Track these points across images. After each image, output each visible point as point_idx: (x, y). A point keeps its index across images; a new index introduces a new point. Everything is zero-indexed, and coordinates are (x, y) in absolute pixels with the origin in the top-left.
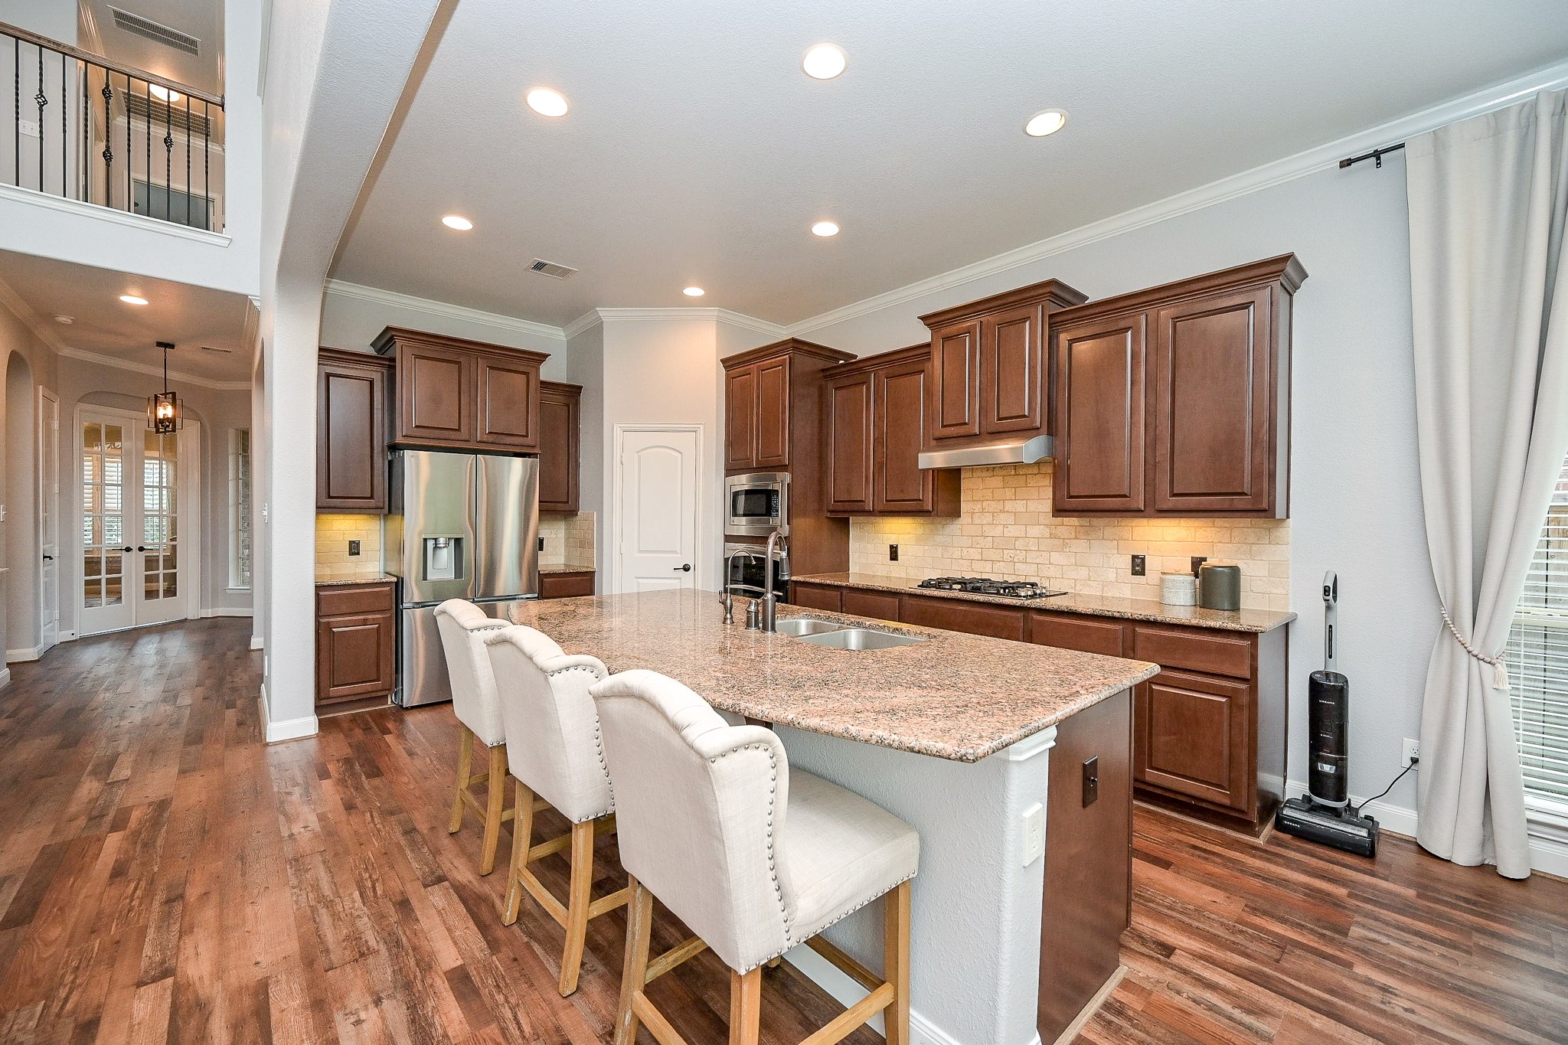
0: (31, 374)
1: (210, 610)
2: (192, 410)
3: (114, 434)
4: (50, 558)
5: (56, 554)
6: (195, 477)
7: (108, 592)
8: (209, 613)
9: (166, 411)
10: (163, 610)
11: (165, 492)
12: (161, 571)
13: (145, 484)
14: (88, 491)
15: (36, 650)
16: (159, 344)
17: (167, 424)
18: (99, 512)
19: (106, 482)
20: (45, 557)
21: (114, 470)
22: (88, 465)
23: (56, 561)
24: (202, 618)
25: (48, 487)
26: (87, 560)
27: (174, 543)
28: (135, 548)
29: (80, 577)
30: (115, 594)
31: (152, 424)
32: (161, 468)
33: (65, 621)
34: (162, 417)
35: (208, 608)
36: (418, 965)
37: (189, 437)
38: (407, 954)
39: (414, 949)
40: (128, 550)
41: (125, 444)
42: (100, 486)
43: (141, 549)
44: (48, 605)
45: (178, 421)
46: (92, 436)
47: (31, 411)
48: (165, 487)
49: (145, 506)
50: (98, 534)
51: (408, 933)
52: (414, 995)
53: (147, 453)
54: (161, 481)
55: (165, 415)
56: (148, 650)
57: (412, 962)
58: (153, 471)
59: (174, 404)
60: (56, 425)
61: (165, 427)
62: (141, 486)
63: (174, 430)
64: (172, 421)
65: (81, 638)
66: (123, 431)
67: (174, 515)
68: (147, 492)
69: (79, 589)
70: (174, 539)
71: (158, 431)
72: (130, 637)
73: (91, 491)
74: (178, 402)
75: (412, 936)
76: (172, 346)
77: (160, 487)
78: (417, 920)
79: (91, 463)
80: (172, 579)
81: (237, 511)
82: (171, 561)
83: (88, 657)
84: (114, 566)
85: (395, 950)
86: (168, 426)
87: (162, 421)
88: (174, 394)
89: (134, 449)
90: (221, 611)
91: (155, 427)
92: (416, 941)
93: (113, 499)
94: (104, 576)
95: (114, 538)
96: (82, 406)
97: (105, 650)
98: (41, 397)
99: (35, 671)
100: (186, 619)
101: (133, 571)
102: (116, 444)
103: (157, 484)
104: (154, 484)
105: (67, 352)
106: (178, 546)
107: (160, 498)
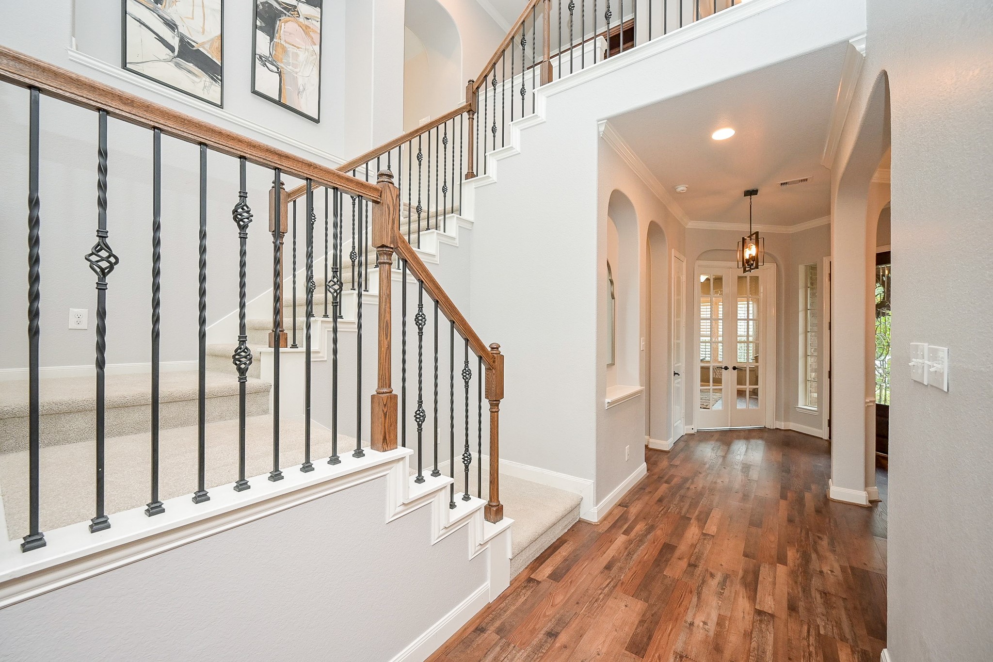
0: (666, 240)
1: (783, 423)
2: (770, 255)
3: (718, 283)
4: (679, 375)
5: (682, 372)
6: (772, 311)
8: (782, 425)
9: (751, 251)
11: (751, 323)
12: (748, 387)
13: (738, 318)
15: (670, 442)
16: (746, 193)
17: (752, 262)
20: (675, 374)
23: (682, 376)
24: (777, 429)
27: (757, 364)
28: (730, 367)
31: (741, 265)
32: (748, 307)
33: (688, 418)
34: (748, 257)
35: (781, 422)
37: (768, 274)
40: (726, 368)
41: (724, 289)
43: (734, 368)
45: (760, 259)
48: (751, 320)
49: (738, 334)
53: (739, 296)
54: (748, 316)
55: (750, 255)
58: (744, 309)
59: (757, 243)
60: (684, 277)
61: (750, 264)
62: (736, 319)
63: (757, 267)
64: (756, 259)
65: (698, 432)
66: (723, 279)
67: (757, 342)
68: (740, 323)
70: (757, 360)
71: (745, 272)
74: (761, 241)
76: (756, 193)
77: (748, 320)
81: (806, 339)
82: (755, 371)
83: (701, 449)
86: (752, 264)
87: (748, 261)
88: (757, 233)
89: (731, 294)
90: (791, 426)
91: (743, 267)
94: (711, 387)
95: (718, 359)
98: (673, 257)
100: (765, 428)
101: (729, 386)
102: (720, 290)
103: (746, 318)
104: (744, 318)
105: (691, 225)
106: (759, 367)
107: (748, 328)
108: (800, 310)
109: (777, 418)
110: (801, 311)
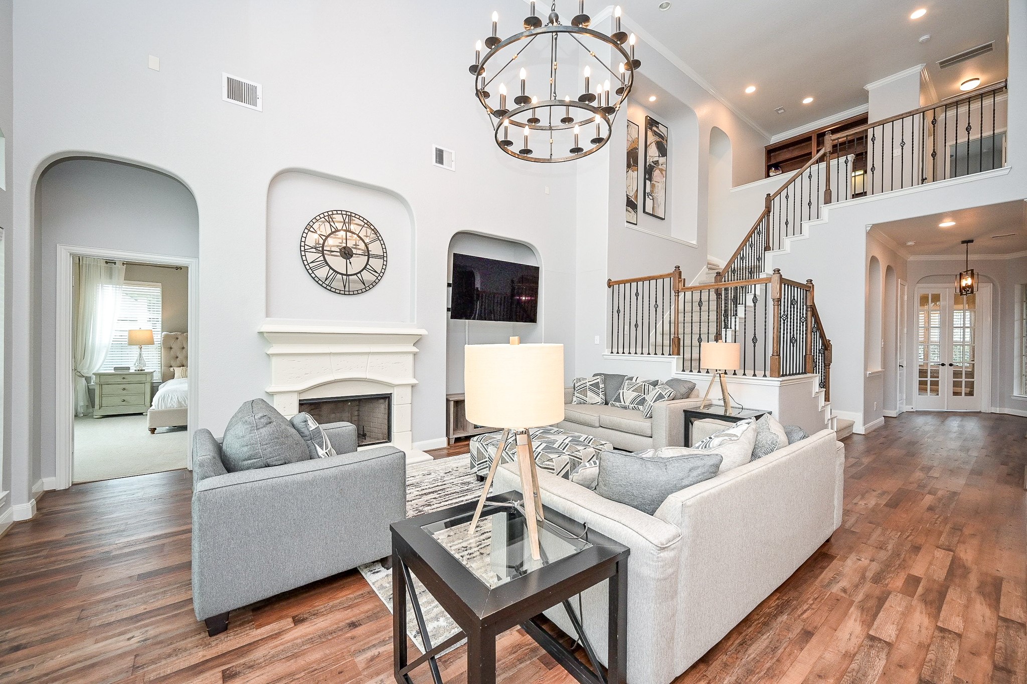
0: (895, 274)
1: (998, 408)
2: (986, 276)
3: (936, 298)
4: (902, 367)
5: (905, 365)
6: (988, 320)
7: (931, 390)
8: (998, 410)
9: (967, 281)
10: (963, 403)
11: (968, 330)
12: (964, 379)
13: (954, 326)
14: (921, 332)
15: (895, 412)
16: (963, 242)
17: (968, 289)
18: (927, 343)
19: (931, 326)
20: (900, 366)
21: (935, 318)
22: (922, 317)
23: (905, 368)
24: (991, 413)
25: (902, 330)
26: (920, 370)
27: (973, 362)
28: (947, 364)
29: (916, 379)
30: (935, 391)
31: (958, 290)
32: (964, 315)
33: (909, 401)
34: (964, 285)
35: (997, 407)
36: (768, 669)
37: (984, 294)
38: (771, 658)
39: (778, 660)
40: (943, 365)
41: (942, 303)
42: (928, 329)
43: (951, 365)
44: (901, 392)
45: (975, 286)
46: (924, 300)
47: (895, 291)
48: (968, 327)
49: (954, 339)
50: (926, 356)
51: (788, 650)
52: (746, 679)
53: (956, 307)
54: (964, 324)
55: (966, 284)
56: (954, 424)
57: (768, 665)
58: (961, 318)
59: (972, 276)
60: (906, 297)
61: (966, 291)
62: (951, 327)
63: (972, 292)
64: (971, 287)
65: (916, 411)
66: (941, 296)
67: (973, 345)
68: (955, 330)
69: (916, 386)
70: (973, 361)
71: (962, 294)
72: (944, 415)
73: (923, 331)
74: (976, 274)
75: (786, 653)
76: (972, 241)
77: (964, 328)
78: (802, 649)
79: (923, 315)
80: (971, 385)
81: (1022, 343)
82: (971, 374)
83: (920, 421)
84: (935, 374)
85: (768, 650)
86: (968, 291)
87: (964, 288)
88: (972, 270)
89: (947, 305)
90: (1006, 411)
91: (960, 292)
92: (785, 658)
93: (935, 335)
94: (929, 379)
95: (935, 359)
96: (919, 285)
97: (929, 419)
98: (899, 284)
99: (895, 422)
100: (980, 412)
101: (946, 379)
102: (938, 303)
103: (962, 326)
104: (959, 326)
105: (911, 258)
106: (975, 364)
107: (964, 335)
108: (1015, 319)
109: (993, 404)
110: (1017, 320)
